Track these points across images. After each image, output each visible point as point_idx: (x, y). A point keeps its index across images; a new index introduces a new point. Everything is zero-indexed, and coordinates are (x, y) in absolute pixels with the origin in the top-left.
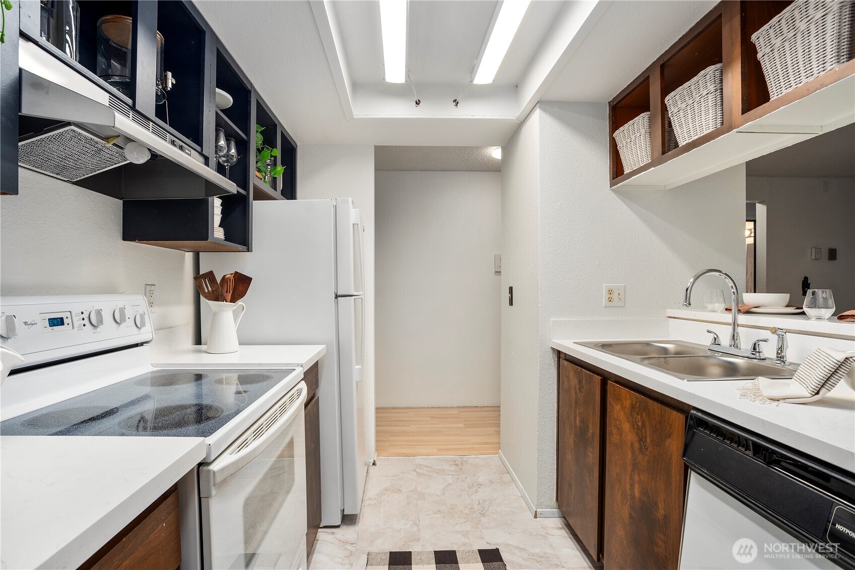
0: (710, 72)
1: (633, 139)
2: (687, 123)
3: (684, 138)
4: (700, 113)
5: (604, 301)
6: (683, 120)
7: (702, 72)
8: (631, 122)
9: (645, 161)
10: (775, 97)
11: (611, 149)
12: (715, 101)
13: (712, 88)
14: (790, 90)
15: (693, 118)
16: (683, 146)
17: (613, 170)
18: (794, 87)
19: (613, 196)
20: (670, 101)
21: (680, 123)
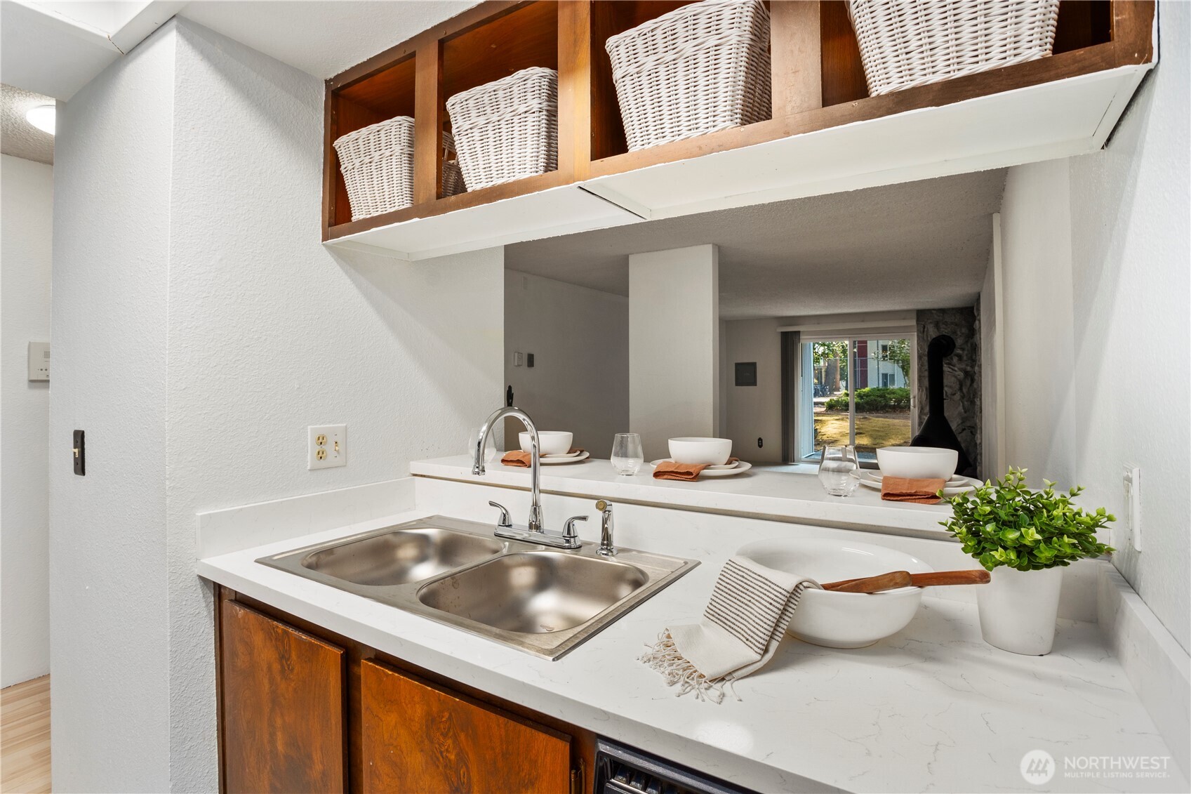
0: (535, 77)
1: (376, 158)
2: (486, 153)
3: (478, 177)
4: (510, 140)
5: (310, 459)
6: (478, 145)
7: (521, 73)
8: (374, 127)
9: (397, 204)
10: (638, 148)
11: (328, 170)
12: (537, 127)
13: (535, 104)
14: (662, 142)
15: (498, 148)
16: (474, 192)
17: (330, 209)
18: (669, 138)
19: (327, 258)
20: (458, 107)
21: (473, 150)
